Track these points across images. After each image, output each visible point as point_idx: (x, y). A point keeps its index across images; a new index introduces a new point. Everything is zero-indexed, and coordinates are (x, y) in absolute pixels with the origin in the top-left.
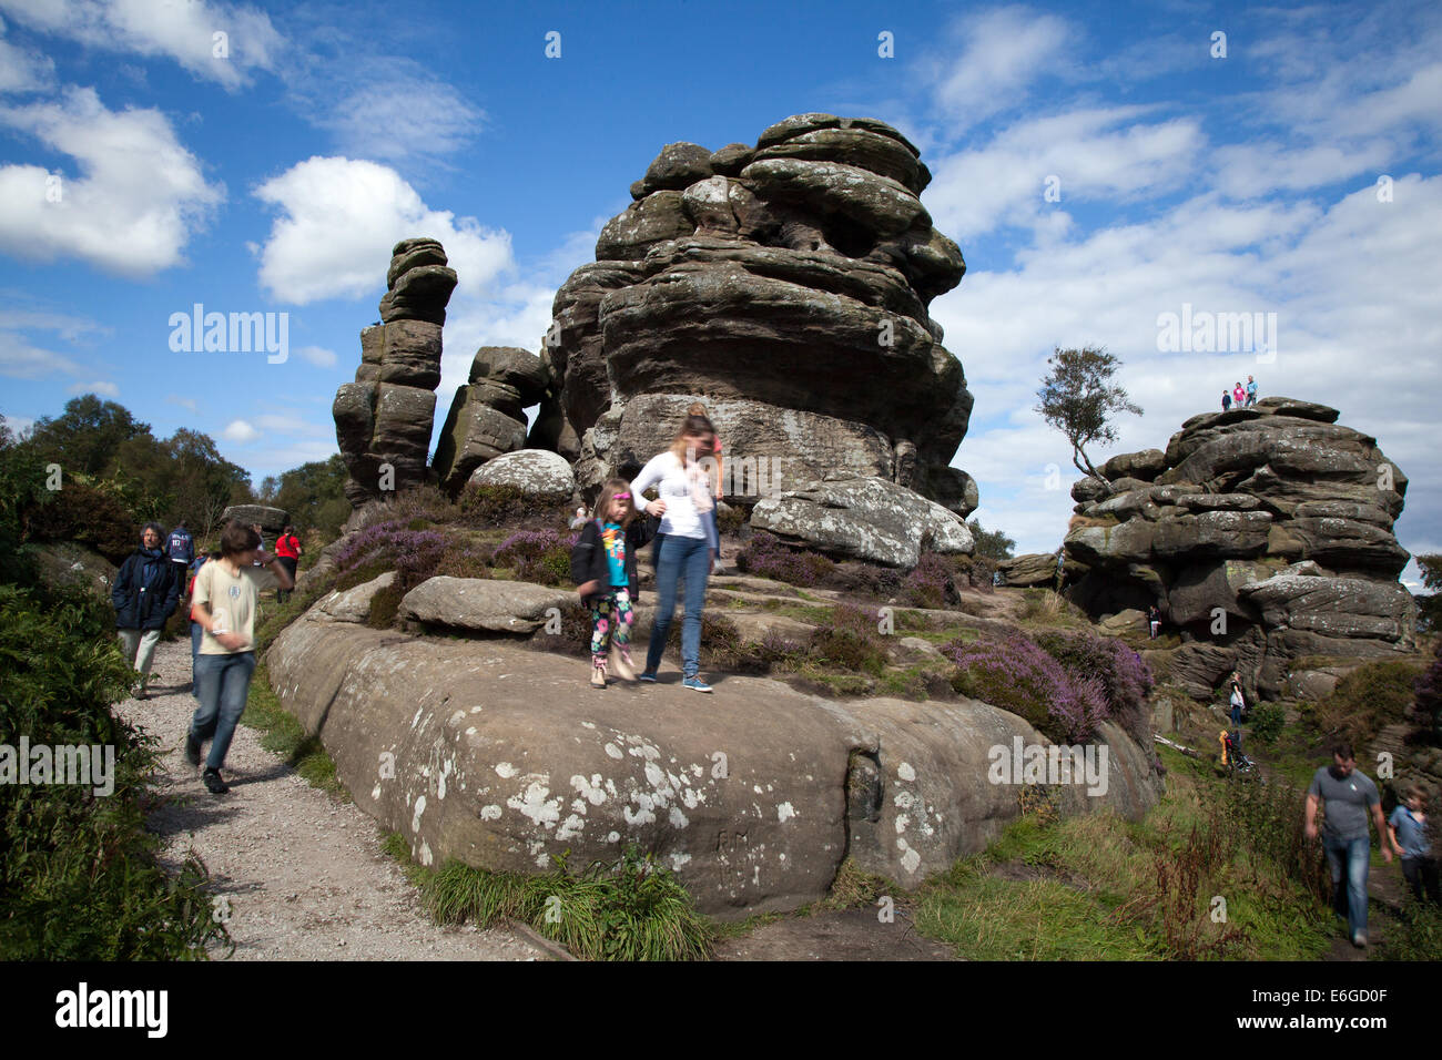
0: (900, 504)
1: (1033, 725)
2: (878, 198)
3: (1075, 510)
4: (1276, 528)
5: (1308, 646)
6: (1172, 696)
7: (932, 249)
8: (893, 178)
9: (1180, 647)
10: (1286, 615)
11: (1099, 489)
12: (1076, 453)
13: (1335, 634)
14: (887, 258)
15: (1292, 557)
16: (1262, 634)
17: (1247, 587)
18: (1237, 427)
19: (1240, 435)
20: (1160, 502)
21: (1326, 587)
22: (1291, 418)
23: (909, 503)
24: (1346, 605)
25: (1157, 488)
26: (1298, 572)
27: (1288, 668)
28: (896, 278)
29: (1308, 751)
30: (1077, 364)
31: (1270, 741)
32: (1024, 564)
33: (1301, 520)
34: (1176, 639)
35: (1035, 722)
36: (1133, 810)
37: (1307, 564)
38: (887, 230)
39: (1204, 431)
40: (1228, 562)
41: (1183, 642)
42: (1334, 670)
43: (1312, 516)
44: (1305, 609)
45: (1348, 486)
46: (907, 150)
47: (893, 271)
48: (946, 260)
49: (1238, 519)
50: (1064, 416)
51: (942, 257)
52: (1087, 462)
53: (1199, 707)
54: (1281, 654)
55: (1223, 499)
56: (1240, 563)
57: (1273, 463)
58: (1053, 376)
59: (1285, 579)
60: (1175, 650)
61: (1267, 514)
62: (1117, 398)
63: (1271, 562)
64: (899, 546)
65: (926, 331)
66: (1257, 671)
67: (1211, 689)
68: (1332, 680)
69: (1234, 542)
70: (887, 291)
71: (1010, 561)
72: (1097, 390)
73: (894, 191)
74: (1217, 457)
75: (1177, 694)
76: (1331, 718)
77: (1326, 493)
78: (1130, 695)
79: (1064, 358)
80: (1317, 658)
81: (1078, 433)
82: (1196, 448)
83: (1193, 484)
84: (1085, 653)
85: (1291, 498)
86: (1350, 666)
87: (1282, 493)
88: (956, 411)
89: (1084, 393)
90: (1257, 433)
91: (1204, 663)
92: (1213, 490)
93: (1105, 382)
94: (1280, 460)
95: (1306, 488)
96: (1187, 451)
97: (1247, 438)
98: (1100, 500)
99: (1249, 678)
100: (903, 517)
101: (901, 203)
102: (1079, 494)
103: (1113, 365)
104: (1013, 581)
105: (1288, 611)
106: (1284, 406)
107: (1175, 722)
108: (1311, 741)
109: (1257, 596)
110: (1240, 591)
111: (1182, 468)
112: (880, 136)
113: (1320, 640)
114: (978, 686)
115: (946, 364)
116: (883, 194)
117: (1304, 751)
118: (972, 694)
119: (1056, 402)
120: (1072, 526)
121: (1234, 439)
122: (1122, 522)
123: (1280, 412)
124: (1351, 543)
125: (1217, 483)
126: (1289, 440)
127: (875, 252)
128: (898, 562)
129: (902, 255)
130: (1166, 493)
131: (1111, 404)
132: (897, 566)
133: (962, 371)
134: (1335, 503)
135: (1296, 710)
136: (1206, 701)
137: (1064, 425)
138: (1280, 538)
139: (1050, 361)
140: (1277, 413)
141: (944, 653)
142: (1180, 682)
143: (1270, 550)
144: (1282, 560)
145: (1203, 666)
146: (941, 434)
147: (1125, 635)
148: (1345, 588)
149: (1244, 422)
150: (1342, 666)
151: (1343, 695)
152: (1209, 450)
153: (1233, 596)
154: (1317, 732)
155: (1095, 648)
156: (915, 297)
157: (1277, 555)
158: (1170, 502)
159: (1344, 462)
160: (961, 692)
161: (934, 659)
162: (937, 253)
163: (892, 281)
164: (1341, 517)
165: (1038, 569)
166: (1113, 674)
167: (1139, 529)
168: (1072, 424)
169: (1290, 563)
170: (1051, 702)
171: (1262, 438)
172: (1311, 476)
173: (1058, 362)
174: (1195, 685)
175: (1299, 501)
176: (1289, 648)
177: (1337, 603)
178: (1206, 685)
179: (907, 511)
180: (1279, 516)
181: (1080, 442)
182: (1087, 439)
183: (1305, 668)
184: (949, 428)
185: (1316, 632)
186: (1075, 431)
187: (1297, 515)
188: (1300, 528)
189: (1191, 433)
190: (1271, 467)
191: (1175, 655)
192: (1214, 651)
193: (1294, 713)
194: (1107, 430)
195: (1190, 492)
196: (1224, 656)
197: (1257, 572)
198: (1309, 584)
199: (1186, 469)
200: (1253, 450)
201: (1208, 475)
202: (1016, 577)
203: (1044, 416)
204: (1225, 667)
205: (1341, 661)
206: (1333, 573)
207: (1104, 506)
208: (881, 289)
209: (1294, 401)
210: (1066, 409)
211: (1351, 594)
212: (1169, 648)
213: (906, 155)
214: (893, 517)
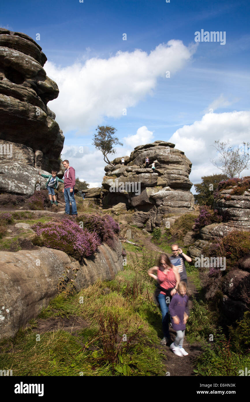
0: (27, 172)
1: (68, 254)
2: (25, 62)
3: (105, 174)
4: (159, 178)
5: (168, 211)
6: (131, 228)
7: (46, 83)
8: (31, 56)
9: (134, 213)
10: (162, 202)
11: (112, 168)
12: (105, 157)
13: (175, 207)
14: (29, 85)
15: (164, 186)
16: (156, 208)
17: (152, 195)
18: (149, 149)
19: (149, 151)
20: (128, 171)
21: (172, 194)
22: (163, 146)
23: (31, 171)
24: (177, 199)
25: (128, 167)
26: (165, 190)
27: (163, 217)
28: (32, 92)
29: (168, 241)
30: (105, 131)
31: (158, 239)
32: (91, 191)
33: (166, 175)
34: (133, 211)
35: (69, 252)
36: (111, 275)
37: (168, 188)
38: (29, 75)
39: (140, 150)
40: (147, 188)
41: (135, 211)
42: (174, 217)
43: (168, 174)
44: (167, 200)
45: (178, 165)
46: (36, 46)
47: (31, 90)
48: (51, 88)
49: (149, 175)
50: (101, 146)
51: (50, 86)
52: (108, 160)
53: (139, 230)
54: (161, 213)
55: (145, 170)
56: (150, 188)
57: (158, 159)
58: (97, 134)
59: (161, 192)
60: (133, 214)
61: (157, 174)
62: (116, 141)
63: (158, 187)
64: (26, 187)
65: (44, 112)
66: (155, 218)
67: (143, 224)
68: (174, 220)
69: (148, 182)
70: (28, 96)
71: (87, 190)
72: (110, 138)
73: (31, 60)
74: (144, 158)
75: (133, 227)
76: (173, 231)
77: (172, 167)
78: (111, 235)
79: (101, 128)
80: (170, 214)
81: (105, 151)
82: (138, 155)
83: (137, 166)
84: (93, 222)
85: (163, 169)
86: (179, 216)
87: (161, 168)
88: (59, 141)
89: (106, 139)
90: (154, 151)
91: (141, 217)
92: (142, 167)
93: (112, 136)
94: (160, 158)
95: (167, 166)
96: (136, 156)
97: (151, 152)
98: (112, 171)
99: (153, 221)
100: (28, 176)
101: (33, 65)
102: (106, 170)
103: (115, 131)
104: (88, 196)
105: (163, 201)
106: (161, 143)
107: (132, 236)
108: (169, 238)
109: (154, 197)
110: (150, 196)
111: (134, 161)
112: (25, 40)
113: (171, 209)
114: (45, 241)
115: (52, 124)
116: (26, 61)
117: (167, 241)
118: (42, 245)
119: (99, 142)
120: (104, 179)
121: (148, 152)
122: (118, 177)
123: (160, 145)
124: (178, 181)
125: (144, 165)
126: (162, 153)
127: (25, 83)
128: (25, 193)
129: (35, 84)
130: (130, 168)
131: (114, 143)
132: (25, 195)
133: (58, 127)
134: (174, 170)
135: (165, 229)
136: (141, 228)
137: (101, 149)
138: (161, 180)
139: (96, 130)
140: (159, 145)
141: (33, 229)
142: (134, 223)
143: (158, 184)
144: (161, 187)
145: (141, 218)
146: (54, 149)
147: (119, 210)
148: (177, 194)
149: (151, 148)
150: (176, 216)
151: (177, 224)
152: (141, 156)
153: (148, 198)
154: (170, 235)
155: (97, 220)
156: (40, 100)
157: (160, 185)
158: (131, 171)
159: (177, 159)
160: (36, 245)
161: (27, 232)
162: (48, 85)
163: (30, 93)
164: (176, 174)
165: (95, 192)
166: (103, 229)
167: (123, 179)
168: (103, 148)
169: (163, 187)
170: (75, 244)
171: (155, 152)
172: (168, 163)
173: (99, 130)
174: (139, 223)
175: (165, 170)
176: (163, 211)
177: (175, 198)
178: (142, 223)
179: (30, 174)
180: (160, 174)
181: (105, 154)
182: (108, 153)
183: (167, 217)
184: (57, 147)
185: (170, 206)
186: (104, 151)
187: (165, 174)
188: (165, 177)
189: (137, 151)
190: (158, 160)
191: (133, 215)
192: (144, 214)
193: (164, 230)
194: (113, 150)
195: (136, 168)
196: (146, 215)
197: (155, 190)
198: (168, 193)
199: (135, 161)
200: (153, 156)
201: (141, 163)
202: (89, 195)
203: (95, 146)
204: (147, 218)
205: (177, 214)
206: (174, 190)
207: (113, 173)
208: (26, 95)
209: (164, 142)
210: (101, 144)
211: (178, 196)
212: (132, 213)
213: (35, 48)
214: (24, 176)
